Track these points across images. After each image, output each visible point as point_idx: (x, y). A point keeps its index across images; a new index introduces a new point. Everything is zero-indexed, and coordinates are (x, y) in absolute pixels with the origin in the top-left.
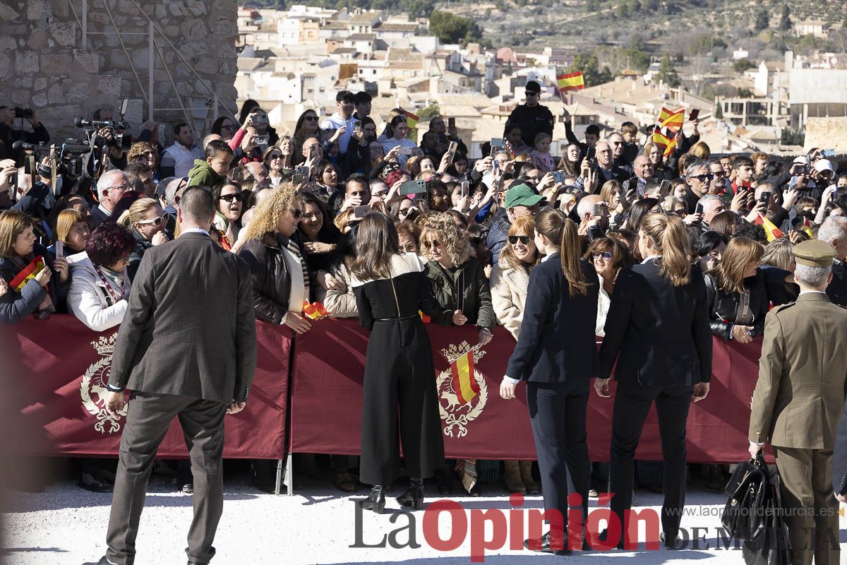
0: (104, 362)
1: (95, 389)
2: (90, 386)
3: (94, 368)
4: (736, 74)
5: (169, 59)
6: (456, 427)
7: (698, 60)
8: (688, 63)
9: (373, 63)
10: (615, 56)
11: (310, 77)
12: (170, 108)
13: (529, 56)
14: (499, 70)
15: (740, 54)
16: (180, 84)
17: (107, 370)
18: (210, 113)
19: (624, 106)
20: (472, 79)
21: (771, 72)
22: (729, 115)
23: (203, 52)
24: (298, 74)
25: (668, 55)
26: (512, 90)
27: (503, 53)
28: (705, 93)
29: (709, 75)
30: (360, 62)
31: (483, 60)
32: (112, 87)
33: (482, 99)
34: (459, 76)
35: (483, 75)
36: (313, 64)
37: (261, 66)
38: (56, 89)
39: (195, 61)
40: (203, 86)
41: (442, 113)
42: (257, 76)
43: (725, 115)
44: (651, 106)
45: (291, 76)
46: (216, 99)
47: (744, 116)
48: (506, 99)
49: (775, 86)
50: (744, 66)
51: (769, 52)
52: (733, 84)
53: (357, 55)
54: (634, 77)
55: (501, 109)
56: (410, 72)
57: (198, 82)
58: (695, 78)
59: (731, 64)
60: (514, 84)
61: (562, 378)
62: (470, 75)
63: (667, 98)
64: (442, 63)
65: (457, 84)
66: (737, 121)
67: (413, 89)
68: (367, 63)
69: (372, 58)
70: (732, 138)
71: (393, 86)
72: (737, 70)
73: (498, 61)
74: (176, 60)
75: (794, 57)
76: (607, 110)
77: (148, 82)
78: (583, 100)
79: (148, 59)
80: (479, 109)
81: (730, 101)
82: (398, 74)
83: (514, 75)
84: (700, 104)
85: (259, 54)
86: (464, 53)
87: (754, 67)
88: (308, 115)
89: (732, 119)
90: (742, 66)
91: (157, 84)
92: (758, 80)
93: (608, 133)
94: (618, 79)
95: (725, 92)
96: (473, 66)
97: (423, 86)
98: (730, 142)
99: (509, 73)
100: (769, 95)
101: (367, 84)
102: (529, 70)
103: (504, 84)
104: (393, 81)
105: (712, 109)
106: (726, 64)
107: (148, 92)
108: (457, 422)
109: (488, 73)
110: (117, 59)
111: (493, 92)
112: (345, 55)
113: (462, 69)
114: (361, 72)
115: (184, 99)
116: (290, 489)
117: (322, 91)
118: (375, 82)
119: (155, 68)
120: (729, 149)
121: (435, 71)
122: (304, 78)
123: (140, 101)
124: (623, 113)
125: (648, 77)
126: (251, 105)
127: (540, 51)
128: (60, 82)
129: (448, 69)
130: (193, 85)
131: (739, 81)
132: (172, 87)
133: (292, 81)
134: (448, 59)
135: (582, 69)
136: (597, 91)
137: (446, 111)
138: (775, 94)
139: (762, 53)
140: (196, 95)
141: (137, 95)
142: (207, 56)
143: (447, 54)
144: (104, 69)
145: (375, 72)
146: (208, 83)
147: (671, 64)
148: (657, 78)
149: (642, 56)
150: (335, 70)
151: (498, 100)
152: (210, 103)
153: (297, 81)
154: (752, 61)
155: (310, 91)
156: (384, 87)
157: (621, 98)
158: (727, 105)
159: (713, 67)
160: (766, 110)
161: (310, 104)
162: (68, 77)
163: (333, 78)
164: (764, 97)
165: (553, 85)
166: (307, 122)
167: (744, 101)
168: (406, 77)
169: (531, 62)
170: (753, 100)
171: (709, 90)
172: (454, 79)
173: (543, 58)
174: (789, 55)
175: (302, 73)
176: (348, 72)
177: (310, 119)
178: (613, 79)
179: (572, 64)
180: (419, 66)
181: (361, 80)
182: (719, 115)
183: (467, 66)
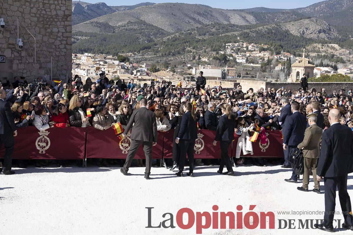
0: (41, 137)
1: (39, 143)
2: (38, 143)
3: (39, 138)
4: (188, 70)
5: (56, 66)
6: (125, 151)
7: (179, 66)
8: (177, 67)
9: (104, 67)
10: (160, 65)
11: (89, 70)
12: (56, 77)
13: (140, 65)
14: (134, 69)
15: (189, 65)
16: (58, 71)
17: (42, 139)
18: (66, 78)
19: (163, 77)
20: (127, 71)
21: (196, 69)
22: (187, 79)
23: (64, 64)
24: (86, 69)
25: (173, 65)
26: (137, 73)
27: (134, 65)
28: (181, 74)
29: (182, 70)
30: (101, 66)
31: (130, 66)
32: (42, 72)
33: (130, 75)
34: (124, 70)
35: (130, 70)
36: (90, 67)
37: (77, 67)
38: (28, 73)
39: (62, 66)
40: (64, 72)
41: (120, 78)
42: (76, 70)
43: (185, 79)
44: (169, 77)
45: (84, 70)
46: (67, 75)
47: (190, 79)
48: (135, 75)
49: (197, 73)
50: (190, 68)
51: (195, 65)
52: (187, 72)
53: (100, 65)
54: (165, 70)
55: (134, 77)
56: (112, 69)
57: (63, 71)
58: (179, 71)
59: (187, 67)
60: (137, 72)
61: (189, 138)
62: (127, 70)
63: (172, 75)
64: (120, 67)
65: (124, 72)
66: (188, 81)
67: (113, 73)
68: (102, 67)
69: (104, 66)
70: (187, 84)
71: (109, 72)
72: (188, 69)
73: (134, 66)
74: (57, 66)
75: (201, 66)
76: (159, 78)
77: (51, 71)
78: (153, 76)
79: (51, 66)
80: (129, 78)
81: (187, 76)
82: (110, 69)
83: (137, 70)
84: (180, 77)
85: (77, 64)
86: (125, 64)
87: (192, 68)
88: (88, 79)
89: (187, 80)
90: (189, 68)
91: (53, 71)
92: (193, 71)
93: (159, 83)
94: (161, 71)
95: (186, 74)
96: (127, 67)
97: (116, 72)
98: (187, 85)
99: (136, 69)
100: (195, 75)
101: (102, 71)
102: (141, 68)
103: (135, 72)
104: (109, 71)
105: (183, 78)
106: (186, 67)
107: (51, 73)
108: (125, 150)
109: (131, 69)
110: (43, 65)
111: (132, 74)
112: (97, 65)
113: (125, 68)
114: (101, 69)
115: (59, 75)
116: (86, 166)
117: (92, 73)
118: (104, 71)
119: (52, 68)
120: (187, 87)
121: (119, 69)
122: (87, 70)
123: (49, 75)
124: (162, 79)
125: (168, 70)
126: (77, 76)
127: (143, 64)
128: (29, 71)
129: (121, 68)
130: (61, 72)
131: (189, 72)
132: (56, 72)
133: (85, 71)
134: (121, 66)
135: (153, 68)
136: (156, 74)
137: (122, 78)
138: (197, 74)
139: (194, 65)
140: (62, 74)
141: (48, 74)
142: (65, 65)
143: (121, 65)
144: (40, 68)
145: (104, 69)
146: (65, 71)
147: (173, 67)
148: (170, 71)
149: (167, 66)
150: (95, 68)
151: (133, 75)
152: (66, 76)
153: (86, 71)
154: (192, 67)
155: (89, 73)
156: (106, 72)
157: (162, 75)
158: (186, 77)
159: (183, 68)
160: (195, 78)
161: (89, 76)
162: (31, 70)
163: (94, 70)
164: (194, 75)
165: (146, 72)
166: (88, 81)
167: (190, 76)
168: (112, 70)
169: (141, 67)
170: (192, 76)
171: (182, 74)
172: (123, 70)
173: (144, 66)
174: (200, 65)
175: (87, 69)
176: (98, 69)
177: (89, 80)
178: (160, 71)
179: (150, 67)
180: (115, 68)
181: (101, 71)
182: (184, 79)
183: (126, 67)
